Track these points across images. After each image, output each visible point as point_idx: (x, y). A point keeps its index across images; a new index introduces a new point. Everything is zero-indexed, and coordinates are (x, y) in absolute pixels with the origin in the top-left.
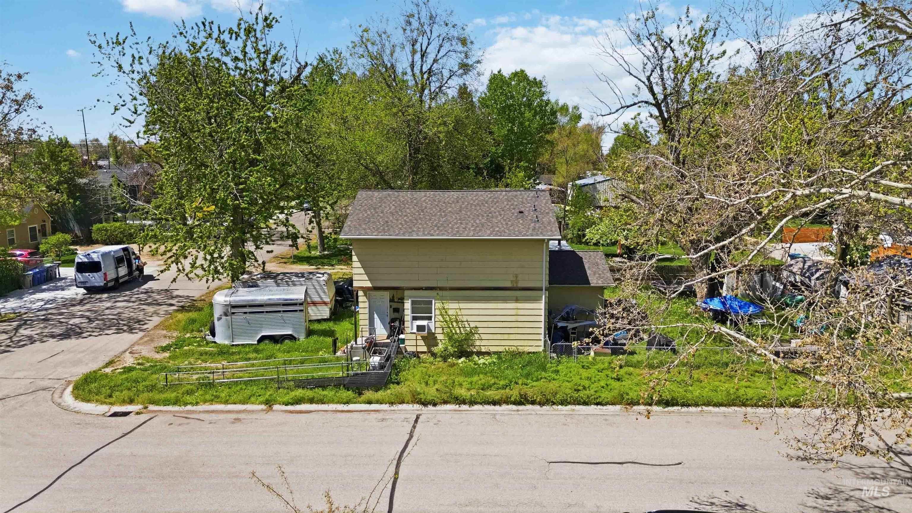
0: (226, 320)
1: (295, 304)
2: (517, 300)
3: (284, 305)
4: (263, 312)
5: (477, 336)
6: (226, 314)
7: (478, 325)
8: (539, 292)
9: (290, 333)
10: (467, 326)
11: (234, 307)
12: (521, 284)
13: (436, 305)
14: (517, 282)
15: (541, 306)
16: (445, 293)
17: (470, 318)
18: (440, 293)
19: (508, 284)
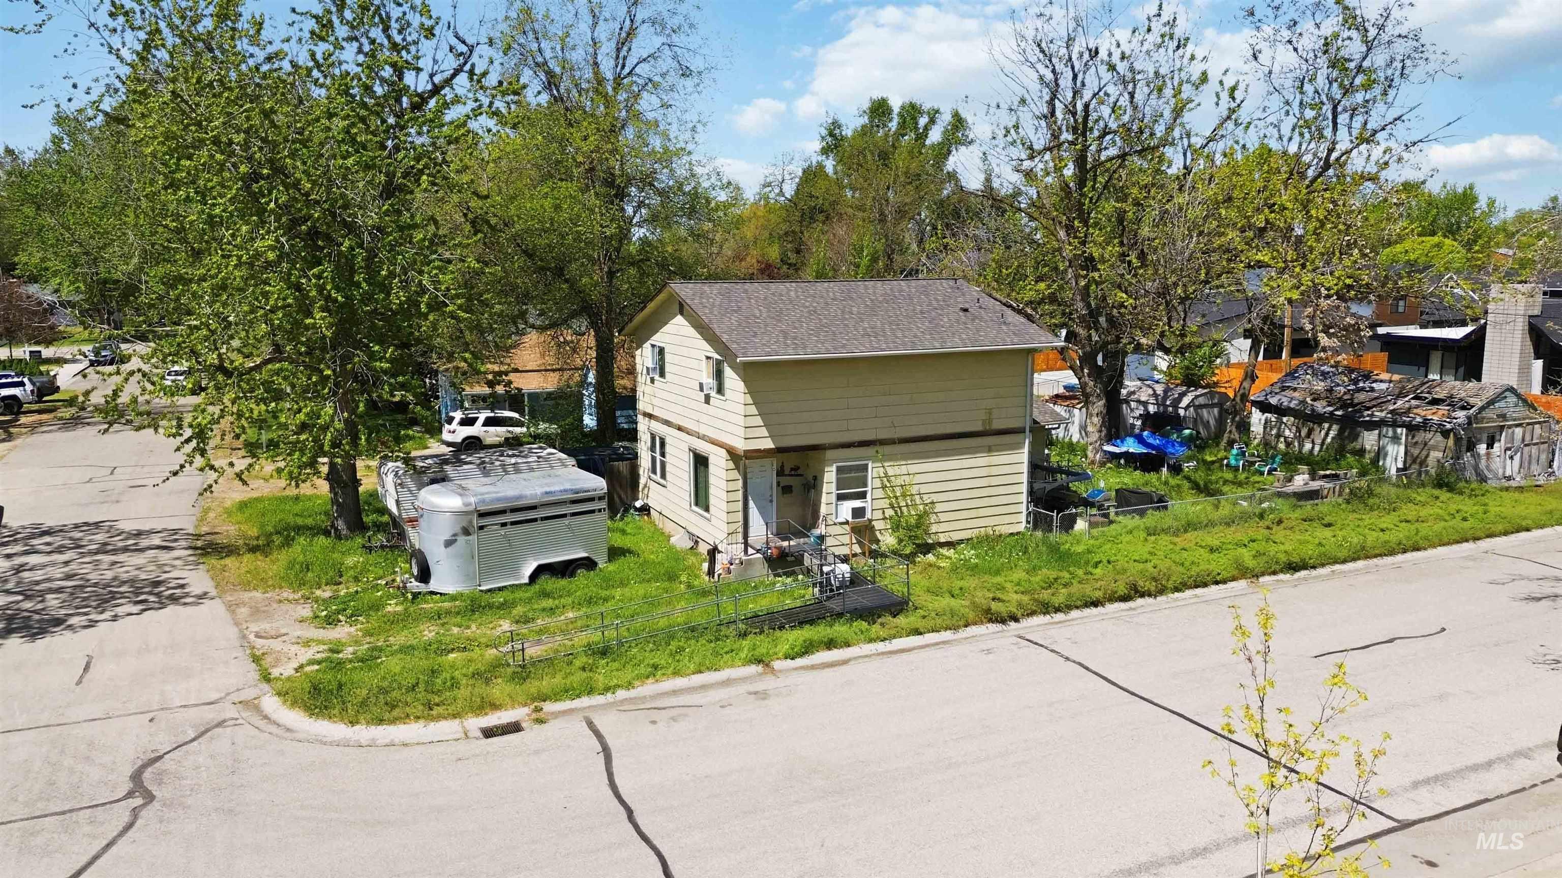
0: (467, 542)
1: (591, 499)
2: (990, 450)
3: (574, 502)
4: (535, 520)
5: (933, 518)
6: (466, 532)
7: (935, 498)
8: (1022, 435)
9: (585, 555)
10: (918, 501)
11: (482, 515)
12: (997, 425)
13: (874, 471)
14: (990, 421)
15: (1023, 456)
16: (887, 449)
17: (924, 489)
18: (880, 449)
19: (978, 427)
